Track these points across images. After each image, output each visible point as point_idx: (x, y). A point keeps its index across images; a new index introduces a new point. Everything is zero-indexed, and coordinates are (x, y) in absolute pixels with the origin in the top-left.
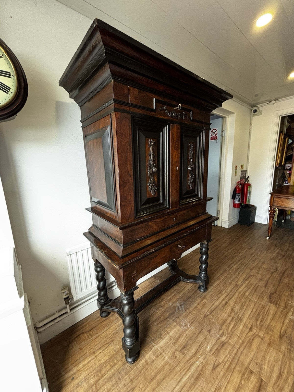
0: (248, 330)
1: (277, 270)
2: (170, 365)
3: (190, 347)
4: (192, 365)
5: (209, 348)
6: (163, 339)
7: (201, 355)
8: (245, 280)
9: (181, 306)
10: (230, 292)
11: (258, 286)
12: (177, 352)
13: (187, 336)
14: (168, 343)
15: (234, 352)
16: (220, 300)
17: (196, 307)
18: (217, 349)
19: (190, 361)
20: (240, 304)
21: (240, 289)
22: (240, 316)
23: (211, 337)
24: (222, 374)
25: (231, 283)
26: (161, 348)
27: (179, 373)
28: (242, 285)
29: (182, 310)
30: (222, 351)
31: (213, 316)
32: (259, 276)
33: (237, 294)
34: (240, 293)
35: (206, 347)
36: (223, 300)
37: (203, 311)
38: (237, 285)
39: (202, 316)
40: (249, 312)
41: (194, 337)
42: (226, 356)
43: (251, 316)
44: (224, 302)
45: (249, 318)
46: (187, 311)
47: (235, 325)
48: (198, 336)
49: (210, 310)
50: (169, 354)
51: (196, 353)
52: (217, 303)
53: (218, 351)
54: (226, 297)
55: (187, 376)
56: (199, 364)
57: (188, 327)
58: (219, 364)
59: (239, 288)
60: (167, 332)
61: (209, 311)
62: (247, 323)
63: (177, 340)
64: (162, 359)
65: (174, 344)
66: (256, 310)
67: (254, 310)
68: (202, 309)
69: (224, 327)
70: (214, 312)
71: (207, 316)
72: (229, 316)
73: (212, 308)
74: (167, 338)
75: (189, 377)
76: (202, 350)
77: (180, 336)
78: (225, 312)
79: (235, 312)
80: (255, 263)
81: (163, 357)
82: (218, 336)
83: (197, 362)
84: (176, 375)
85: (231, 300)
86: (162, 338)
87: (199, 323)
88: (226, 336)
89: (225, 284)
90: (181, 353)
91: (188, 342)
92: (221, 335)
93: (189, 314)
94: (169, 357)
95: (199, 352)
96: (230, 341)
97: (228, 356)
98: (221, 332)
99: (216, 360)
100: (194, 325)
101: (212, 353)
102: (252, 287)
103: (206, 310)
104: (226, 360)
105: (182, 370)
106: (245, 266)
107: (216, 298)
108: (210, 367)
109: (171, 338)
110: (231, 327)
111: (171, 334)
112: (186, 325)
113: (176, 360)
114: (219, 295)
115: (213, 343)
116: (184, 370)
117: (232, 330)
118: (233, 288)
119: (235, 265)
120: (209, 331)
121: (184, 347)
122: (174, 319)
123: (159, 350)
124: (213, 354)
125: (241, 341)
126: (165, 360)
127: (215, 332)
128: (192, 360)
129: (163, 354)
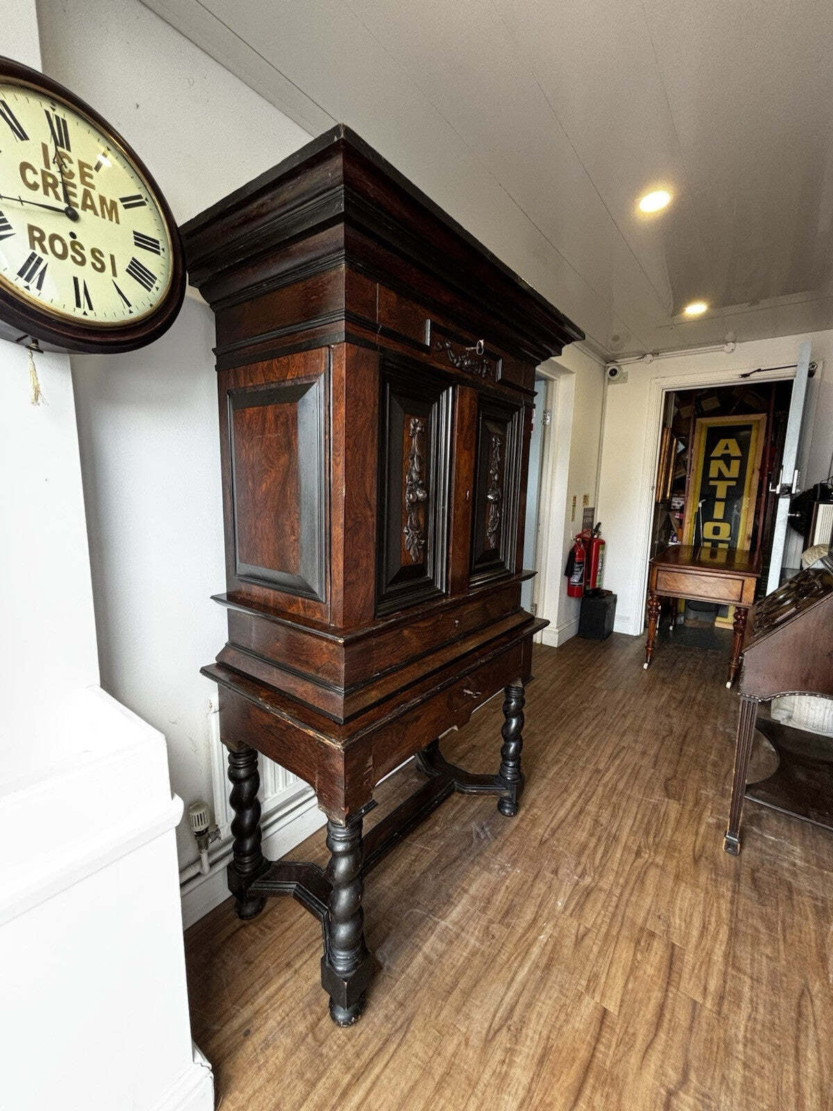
0: (634, 855)
1: (672, 732)
2: (483, 954)
3: (520, 911)
4: (530, 946)
5: (560, 904)
6: (456, 906)
7: (548, 920)
8: (613, 757)
9: (483, 829)
10: (586, 787)
11: (641, 766)
12: (494, 925)
13: (510, 889)
14: (468, 911)
15: (613, 904)
16: (568, 804)
17: (517, 827)
18: (577, 904)
19: (524, 939)
20: (610, 808)
21: (606, 779)
22: (614, 830)
23: (562, 882)
24: (595, 949)
25: (583, 768)
26: (456, 923)
27: (507, 966)
28: (607, 769)
29: (487, 837)
30: (589, 905)
31: (558, 840)
32: (639, 747)
33: (600, 789)
34: (605, 786)
35: (555, 904)
36: (574, 805)
37: (533, 833)
38: (597, 771)
39: (535, 844)
40: (630, 822)
41: (525, 888)
42: (599, 914)
43: (635, 829)
44: (577, 809)
45: (632, 832)
46: (499, 838)
47: (606, 852)
48: (532, 885)
49: (549, 829)
50: (476, 932)
51: (535, 920)
52: (562, 813)
53: (581, 906)
54: (579, 797)
55: (526, 969)
56: (545, 940)
57: (507, 872)
58: (588, 931)
59: (603, 775)
60: (463, 889)
61: (547, 832)
62: (630, 843)
63: (489, 902)
64: (462, 946)
65: (484, 910)
66: (644, 816)
67: (639, 816)
68: (531, 829)
69: (583, 860)
70: (560, 831)
71: (546, 841)
72: (592, 835)
73: (552, 825)
74: (464, 901)
75: (530, 969)
76: (546, 911)
77: (495, 891)
78: (582, 828)
79: (602, 825)
80: (628, 722)
81: (465, 942)
82: (576, 878)
83: (542, 937)
84: (500, 971)
85: (590, 803)
86: (452, 903)
87: (531, 859)
88: (592, 874)
89: (573, 770)
90: (503, 924)
91: (512, 901)
92: (582, 876)
93: (504, 844)
94: (477, 939)
95: (541, 916)
96: (601, 884)
97: (603, 912)
98: (580, 869)
99: (580, 924)
100: (519, 865)
101: (568, 913)
102: (629, 771)
103: (541, 831)
104: (599, 921)
105: (513, 958)
106: (608, 729)
107: (558, 802)
108: (569, 942)
109: (474, 899)
110: (599, 856)
111: (472, 891)
112: (503, 868)
113: (494, 941)
114: (565, 795)
115: (568, 895)
116: (516, 958)
117: (600, 863)
118: (590, 779)
119: (586, 728)
120: (555, 872)
121: (507, 913)
122: (472, 859)
123: (451, 930)
124: (571, 915)
125: (622, 881)
126: (470, 947)
127: (568, 871)
128: (530, 936)
129: (463, 934)
